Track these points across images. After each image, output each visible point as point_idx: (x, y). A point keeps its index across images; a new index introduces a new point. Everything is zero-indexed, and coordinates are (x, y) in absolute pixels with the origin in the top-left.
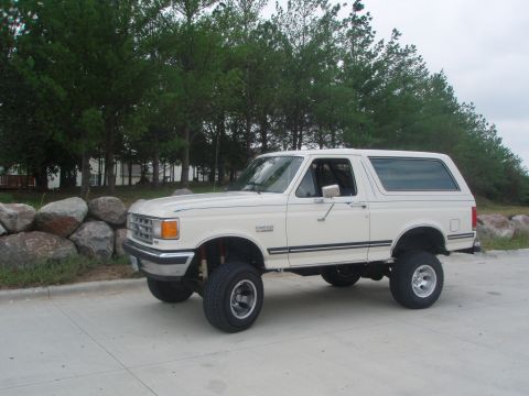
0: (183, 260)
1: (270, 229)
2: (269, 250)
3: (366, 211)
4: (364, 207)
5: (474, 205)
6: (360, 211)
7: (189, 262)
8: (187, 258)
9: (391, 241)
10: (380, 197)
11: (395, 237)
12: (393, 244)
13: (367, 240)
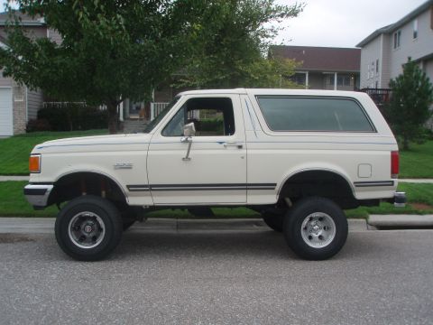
0: (42, 192)
1: (129, 167)
2: (128, 187)
3: (243, 152)
4: (240, 147)
5: (396, 148)
6: (233, 151)
7: (48, 194)
8: (45, 190)
9: (275, 185)
10: (262, 137)
11: (280, 180)
12: (278, 188)
13: (245, 182)
